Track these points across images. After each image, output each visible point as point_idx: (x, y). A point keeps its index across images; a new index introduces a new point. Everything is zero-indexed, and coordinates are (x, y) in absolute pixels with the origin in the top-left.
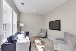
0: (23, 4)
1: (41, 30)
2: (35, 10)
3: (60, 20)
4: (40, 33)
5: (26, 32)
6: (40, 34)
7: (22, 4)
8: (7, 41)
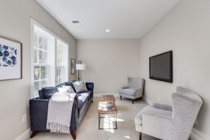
0: (77, 22)
1: (130, 79)
2: (108, 31)
3: (171, 53)
4: (124, 88)
5: (87, 84)
6: (125, 90)
7: (74, 22)
8: (38, 96)
